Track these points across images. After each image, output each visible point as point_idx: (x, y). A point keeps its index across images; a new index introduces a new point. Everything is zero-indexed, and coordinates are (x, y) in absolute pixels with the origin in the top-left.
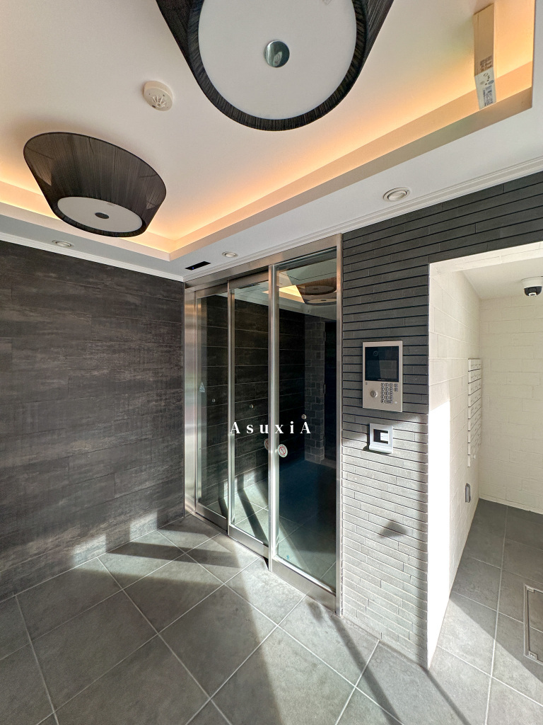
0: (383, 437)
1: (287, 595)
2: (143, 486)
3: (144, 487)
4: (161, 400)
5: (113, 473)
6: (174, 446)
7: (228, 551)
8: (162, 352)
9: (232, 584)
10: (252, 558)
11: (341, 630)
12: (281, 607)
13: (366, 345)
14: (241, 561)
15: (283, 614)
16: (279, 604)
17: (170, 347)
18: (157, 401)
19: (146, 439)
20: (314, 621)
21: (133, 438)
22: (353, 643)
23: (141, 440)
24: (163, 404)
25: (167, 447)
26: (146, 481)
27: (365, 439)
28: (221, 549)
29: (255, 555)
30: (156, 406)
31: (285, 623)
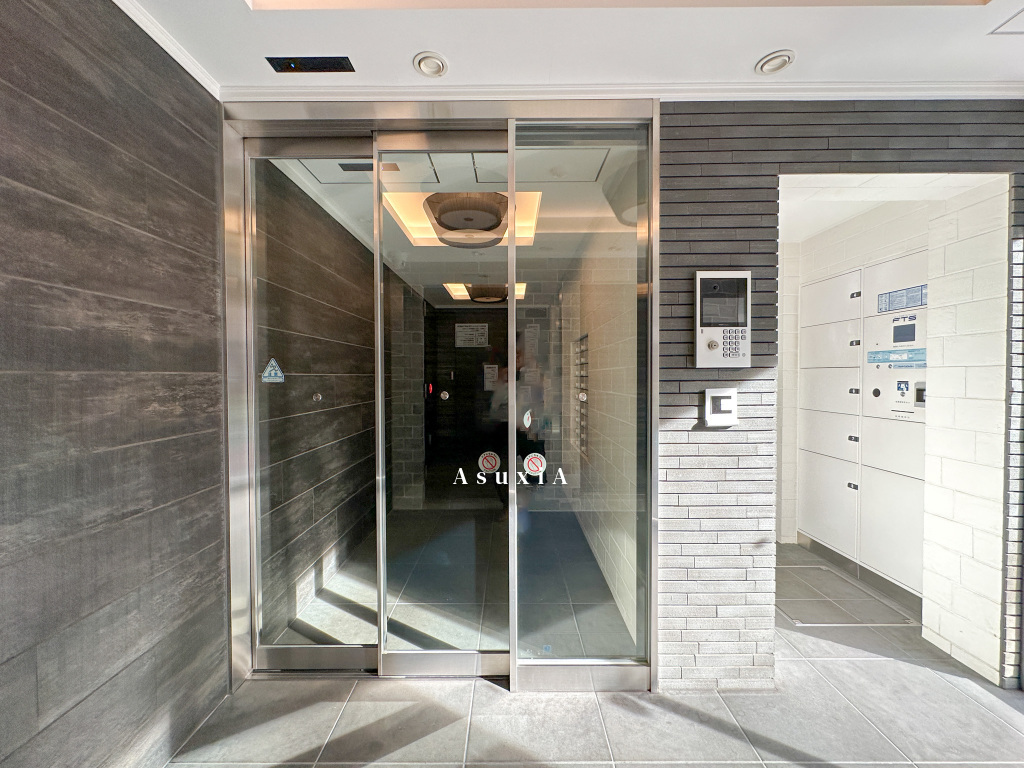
0: (725, 405)
1: (574, 710)
2: (132, 655)
3: (133, 657)
4: (174, 399)
5: (31, 648)
6: (204, 523)
7: (409, 704)
8: (174, 265)
9: (476, 754)
10: (463, 690)
11: (676, 708)
12: (587, 731)
13: (701, 275)
14: (451, 705)
15: (601, 740)
16: (580, 731)
17: (193, 258)
18: (162, 401)
19: (136, 512)
20: (643, 719)
21: (101, 512)
22: (703, 715)
23: (124, 516)
24: (179, 410)
25: (191, 524)
26: (140, 635)
27: (695, 413)
28: (390, 709)
29: (463, 683)
30: (163, 415)
31: (616, 750)
